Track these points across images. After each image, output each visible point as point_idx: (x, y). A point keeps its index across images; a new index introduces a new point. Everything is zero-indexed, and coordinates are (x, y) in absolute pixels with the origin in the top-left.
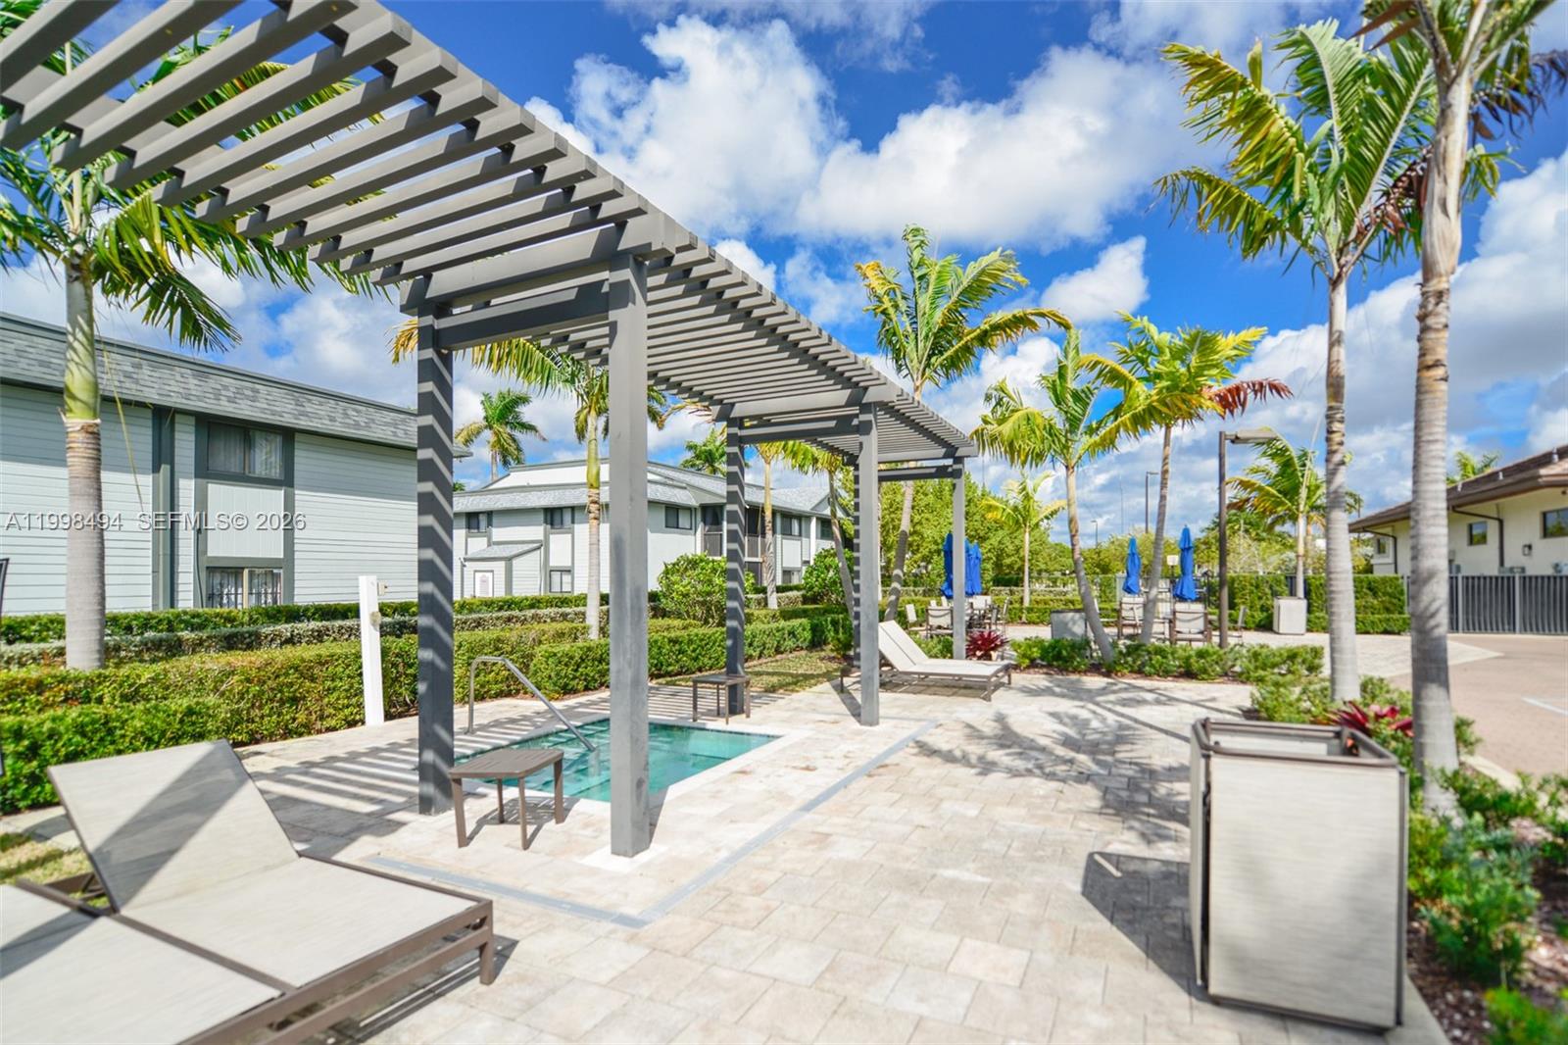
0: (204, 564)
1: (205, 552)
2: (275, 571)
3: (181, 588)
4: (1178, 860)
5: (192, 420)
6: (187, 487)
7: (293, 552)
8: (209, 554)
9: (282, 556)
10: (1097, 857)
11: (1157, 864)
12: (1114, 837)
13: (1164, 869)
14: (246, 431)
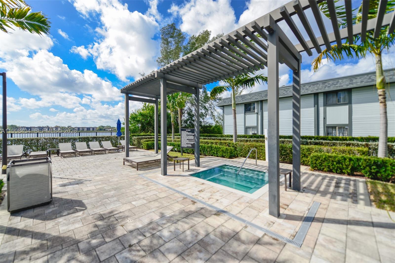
0: (325, 126)
1: (326, 123)
2: (346, 127)
3: (320, 131)
4: (57, 219)
5: (322, 94)
6: (321, 109)
7: (352, 122)
8: (327, 123)
9: (348, 123)
10: (84, 208)
11: (64, 214)
12: (83, 217)
13: (62, 214)
14: (336, 92)
